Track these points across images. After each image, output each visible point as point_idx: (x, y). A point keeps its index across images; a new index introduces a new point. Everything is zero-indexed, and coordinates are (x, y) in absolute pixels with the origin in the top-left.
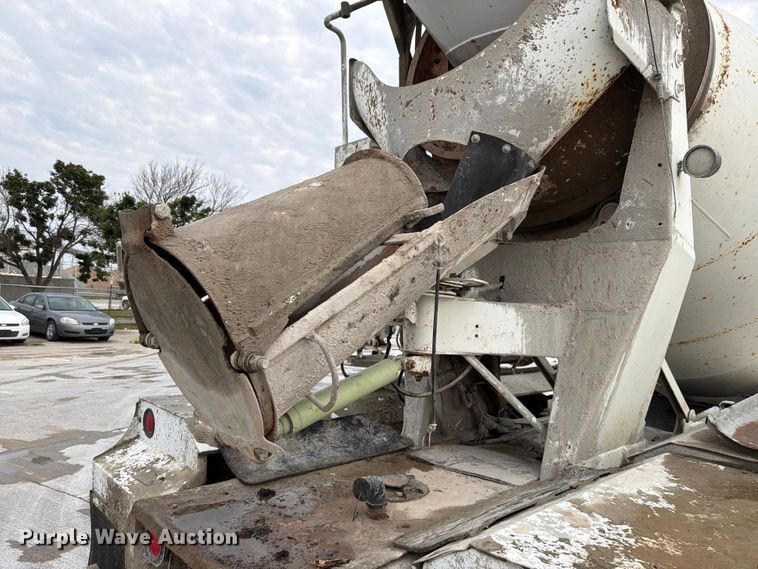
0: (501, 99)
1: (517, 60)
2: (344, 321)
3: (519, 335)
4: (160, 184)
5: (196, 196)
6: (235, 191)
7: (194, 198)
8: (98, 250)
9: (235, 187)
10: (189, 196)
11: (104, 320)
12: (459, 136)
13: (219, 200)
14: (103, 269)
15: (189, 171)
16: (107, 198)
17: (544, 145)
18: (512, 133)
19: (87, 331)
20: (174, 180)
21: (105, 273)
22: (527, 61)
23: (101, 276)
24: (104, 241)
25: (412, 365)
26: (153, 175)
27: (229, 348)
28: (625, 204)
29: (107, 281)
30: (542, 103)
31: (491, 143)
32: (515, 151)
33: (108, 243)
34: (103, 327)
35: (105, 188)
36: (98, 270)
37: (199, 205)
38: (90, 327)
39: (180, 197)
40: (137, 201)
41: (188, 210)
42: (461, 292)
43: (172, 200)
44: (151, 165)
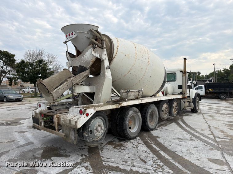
0: (82, 61)
1: (83, 57)
2: (61, 89)
3: (89, 90)
4: (32, 56)
5: (43, 59)
6: (54, 57)
7: (42, 60)
8: (15, 76)
9: (55, 55)
10: (41, 59)
11: (20, 96)
12: (78, 66)
13: (50, 60)
14: (16, 82)
15: (40, 52)
16: (16, 61)
17: (89, 66)
18: (84, 65)
19: (15, 99)
20: (36, 55)
21: (17, 83)
22: (84, 57)
23: (16, 84)
24: (16, 74)
25: (74, 94)
26: (30, 53)
27: (49, 92)
28: (101, 73)
29: (18, 85)
30: (87, 62)
31: (82, 67)
32: (85, 67)
33: (18, 74)
34: (20, 98)
35: (15, 58)
36: (15, 82)
37: (44, 62)
38: (16, 98)
39: (38, 60)
40: (26, 61)
41: (41, 63)
42: (82, 85)
43: (36, 61)
44: (29, 50)
